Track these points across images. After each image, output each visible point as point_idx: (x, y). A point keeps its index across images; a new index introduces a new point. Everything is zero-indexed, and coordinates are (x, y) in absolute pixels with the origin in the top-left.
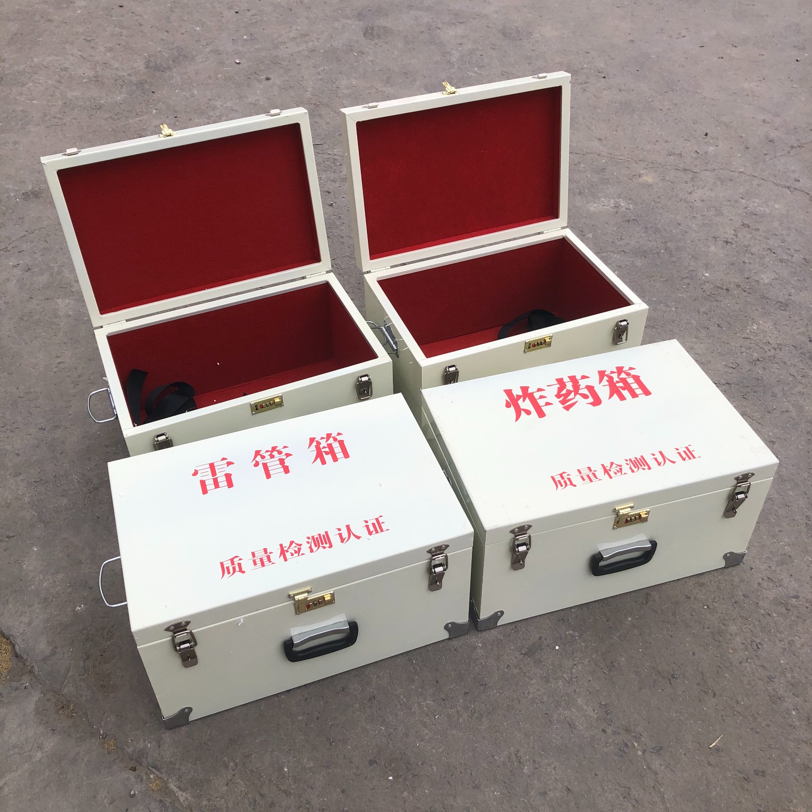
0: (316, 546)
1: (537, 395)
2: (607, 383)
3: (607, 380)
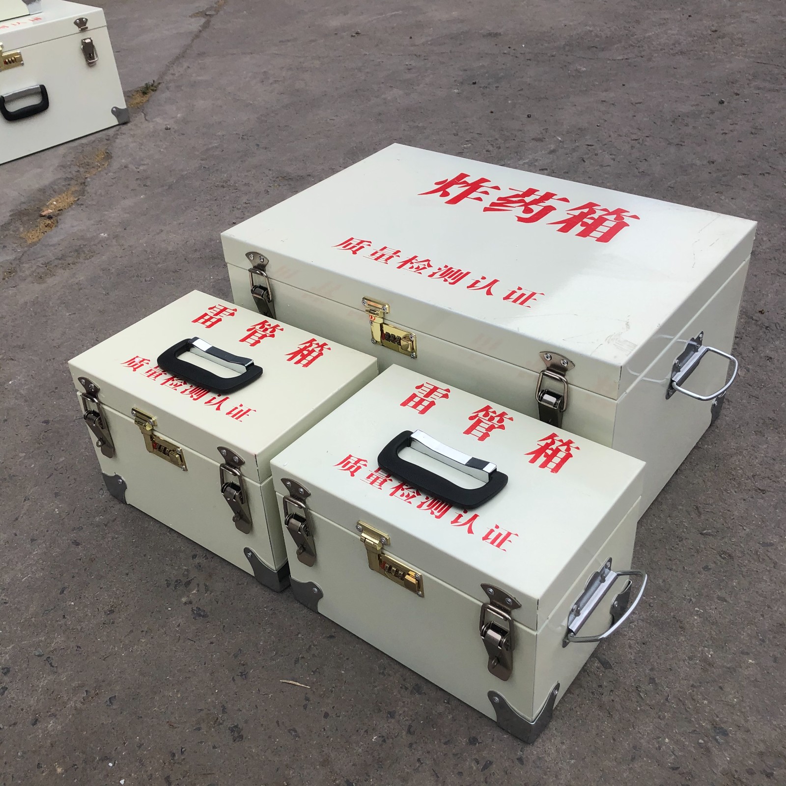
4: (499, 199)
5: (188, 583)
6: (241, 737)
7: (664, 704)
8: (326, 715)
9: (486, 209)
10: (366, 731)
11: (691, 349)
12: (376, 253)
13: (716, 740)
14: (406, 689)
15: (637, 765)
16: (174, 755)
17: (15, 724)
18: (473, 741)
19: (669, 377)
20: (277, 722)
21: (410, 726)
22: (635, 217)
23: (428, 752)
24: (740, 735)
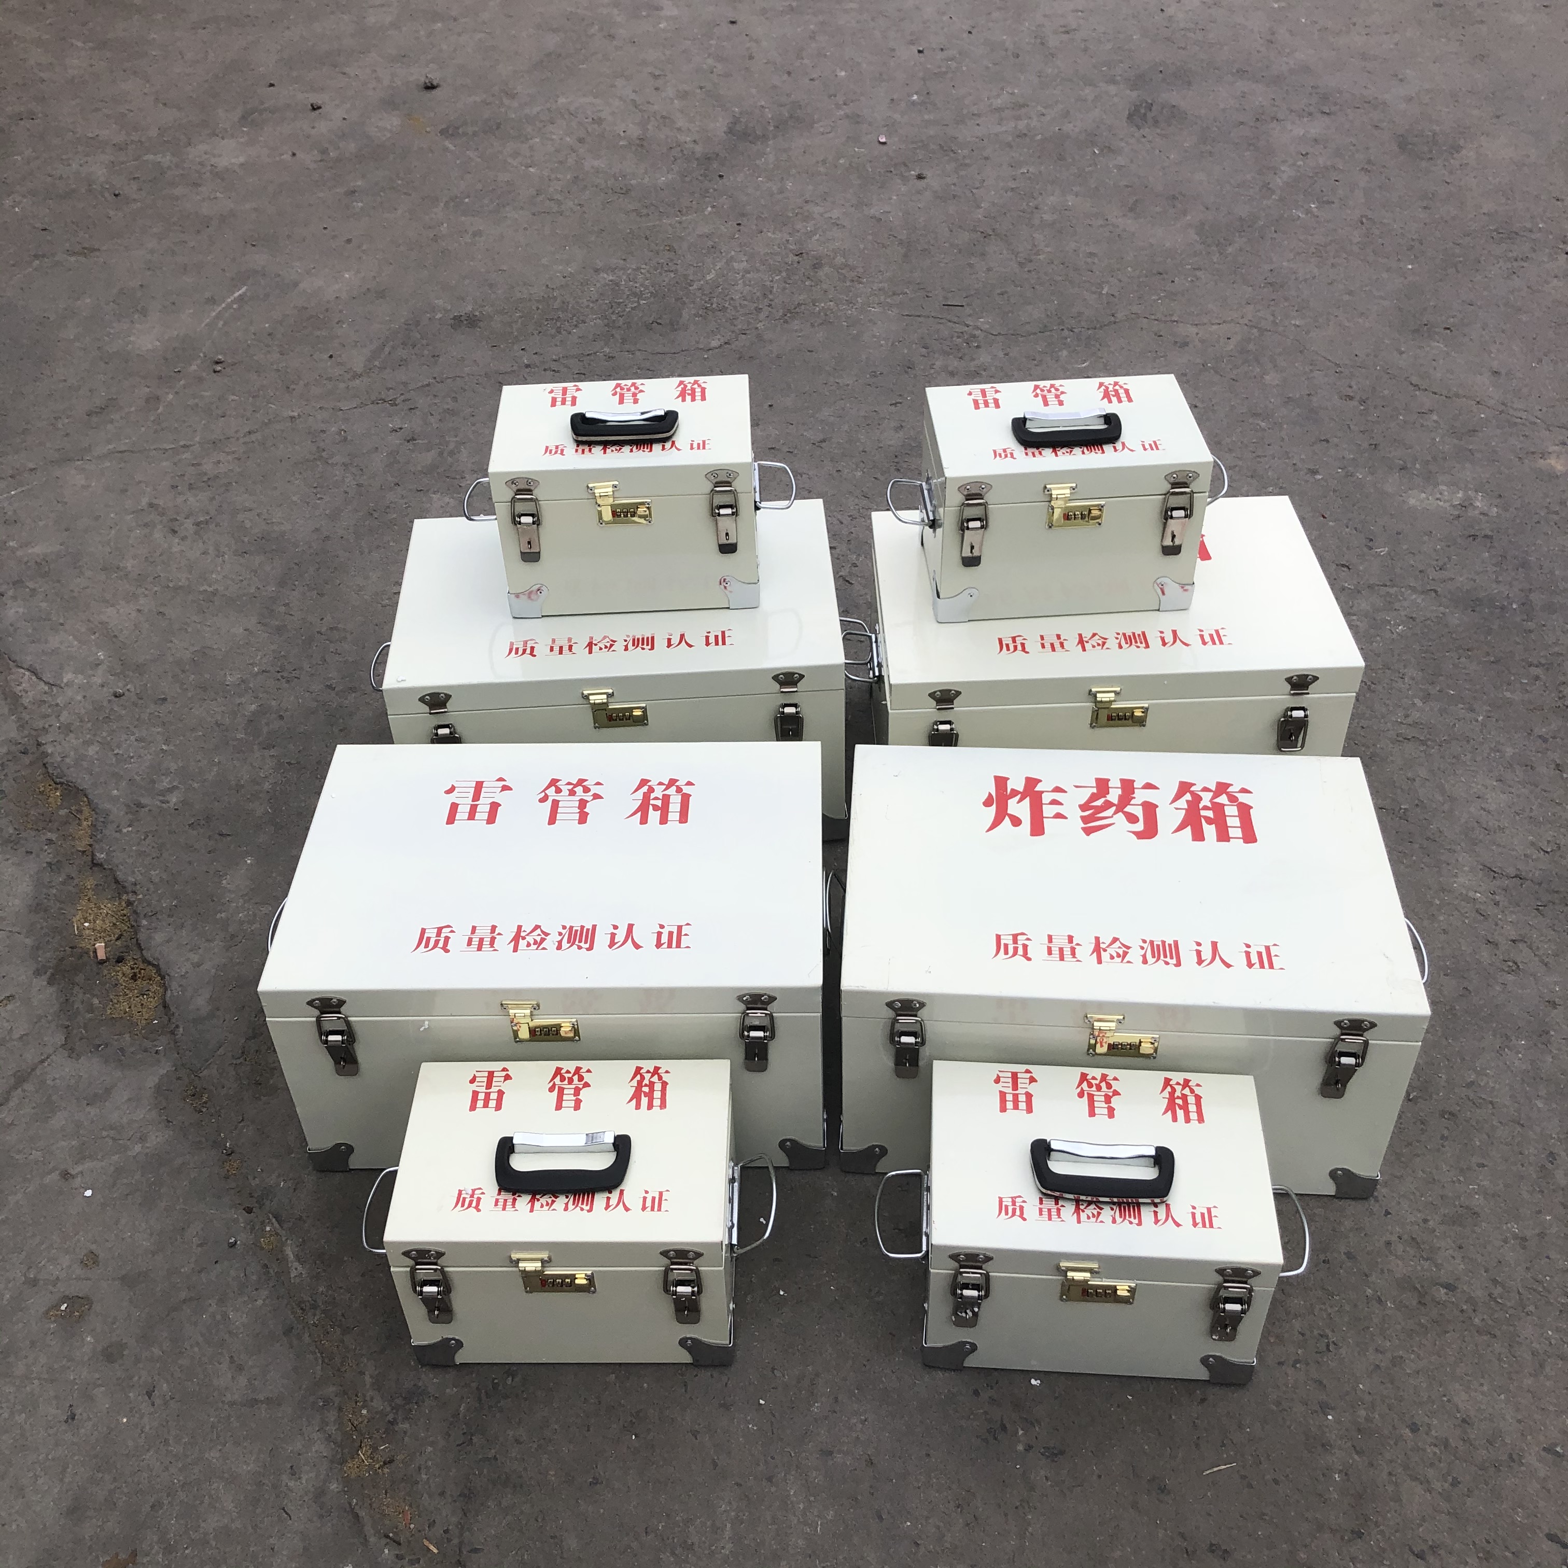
0: (569, 942)
1: (1046, 798)
2: (1186, 807)
3: (1187, 801)
4: (1083, 807)
5: (1004, 1428)
6: (1225, 1551)
7: (1521, 1299)
8: (1276, 1482)
9: (1088, 831)
10: (1324, 1475)
12: (1049, 948)
15: (1548, 1370)
20: (1242, 1517)
22: (1244, 791)
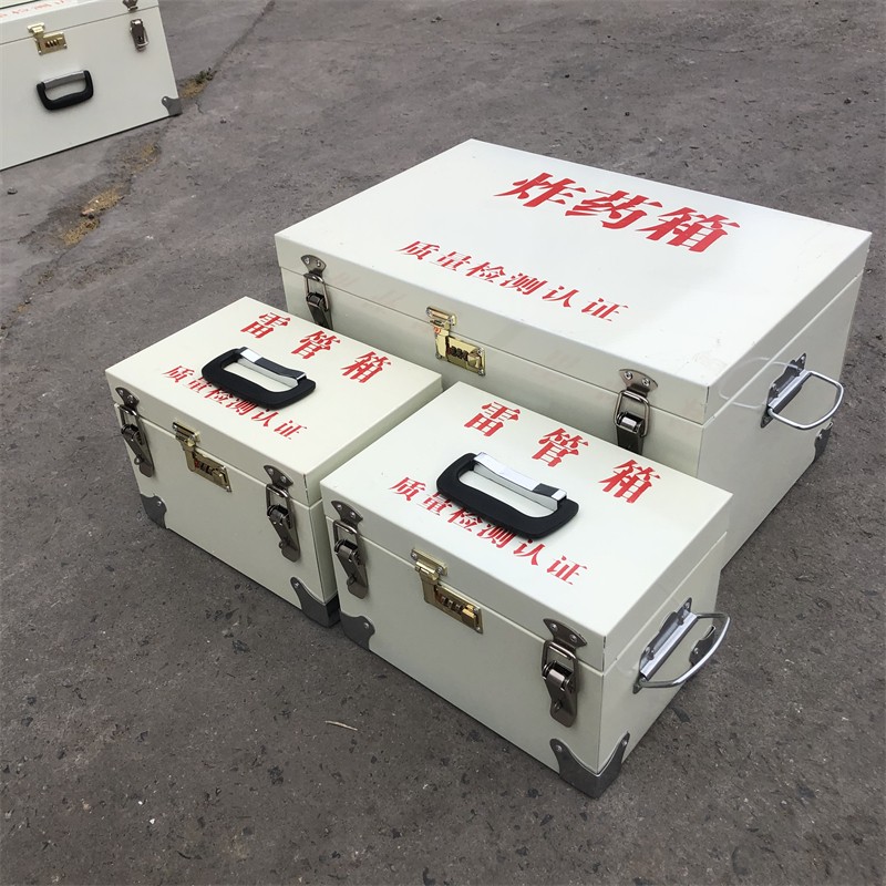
4: (584, 202)
5: (229, 615)
6: (281, 780)
7: (745, 761)
8: (374, 760)
9: (568, 213)
10: (416, 778)
11: (791, 373)
12: (444, 258)
13: (801, 801)
14: (462, 735)
15: (711, 826)
16: (208, 796)
17: (40, 757)
18: (532, 793)
19: (765, 403)
20: (321, 766)
21: (465, 775)
22: (735, 225)
23: (483, 803)
24: (827, 797)
